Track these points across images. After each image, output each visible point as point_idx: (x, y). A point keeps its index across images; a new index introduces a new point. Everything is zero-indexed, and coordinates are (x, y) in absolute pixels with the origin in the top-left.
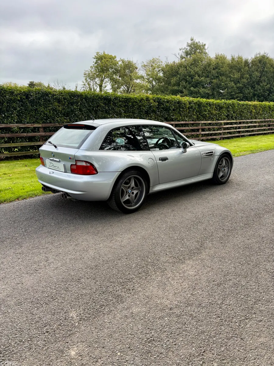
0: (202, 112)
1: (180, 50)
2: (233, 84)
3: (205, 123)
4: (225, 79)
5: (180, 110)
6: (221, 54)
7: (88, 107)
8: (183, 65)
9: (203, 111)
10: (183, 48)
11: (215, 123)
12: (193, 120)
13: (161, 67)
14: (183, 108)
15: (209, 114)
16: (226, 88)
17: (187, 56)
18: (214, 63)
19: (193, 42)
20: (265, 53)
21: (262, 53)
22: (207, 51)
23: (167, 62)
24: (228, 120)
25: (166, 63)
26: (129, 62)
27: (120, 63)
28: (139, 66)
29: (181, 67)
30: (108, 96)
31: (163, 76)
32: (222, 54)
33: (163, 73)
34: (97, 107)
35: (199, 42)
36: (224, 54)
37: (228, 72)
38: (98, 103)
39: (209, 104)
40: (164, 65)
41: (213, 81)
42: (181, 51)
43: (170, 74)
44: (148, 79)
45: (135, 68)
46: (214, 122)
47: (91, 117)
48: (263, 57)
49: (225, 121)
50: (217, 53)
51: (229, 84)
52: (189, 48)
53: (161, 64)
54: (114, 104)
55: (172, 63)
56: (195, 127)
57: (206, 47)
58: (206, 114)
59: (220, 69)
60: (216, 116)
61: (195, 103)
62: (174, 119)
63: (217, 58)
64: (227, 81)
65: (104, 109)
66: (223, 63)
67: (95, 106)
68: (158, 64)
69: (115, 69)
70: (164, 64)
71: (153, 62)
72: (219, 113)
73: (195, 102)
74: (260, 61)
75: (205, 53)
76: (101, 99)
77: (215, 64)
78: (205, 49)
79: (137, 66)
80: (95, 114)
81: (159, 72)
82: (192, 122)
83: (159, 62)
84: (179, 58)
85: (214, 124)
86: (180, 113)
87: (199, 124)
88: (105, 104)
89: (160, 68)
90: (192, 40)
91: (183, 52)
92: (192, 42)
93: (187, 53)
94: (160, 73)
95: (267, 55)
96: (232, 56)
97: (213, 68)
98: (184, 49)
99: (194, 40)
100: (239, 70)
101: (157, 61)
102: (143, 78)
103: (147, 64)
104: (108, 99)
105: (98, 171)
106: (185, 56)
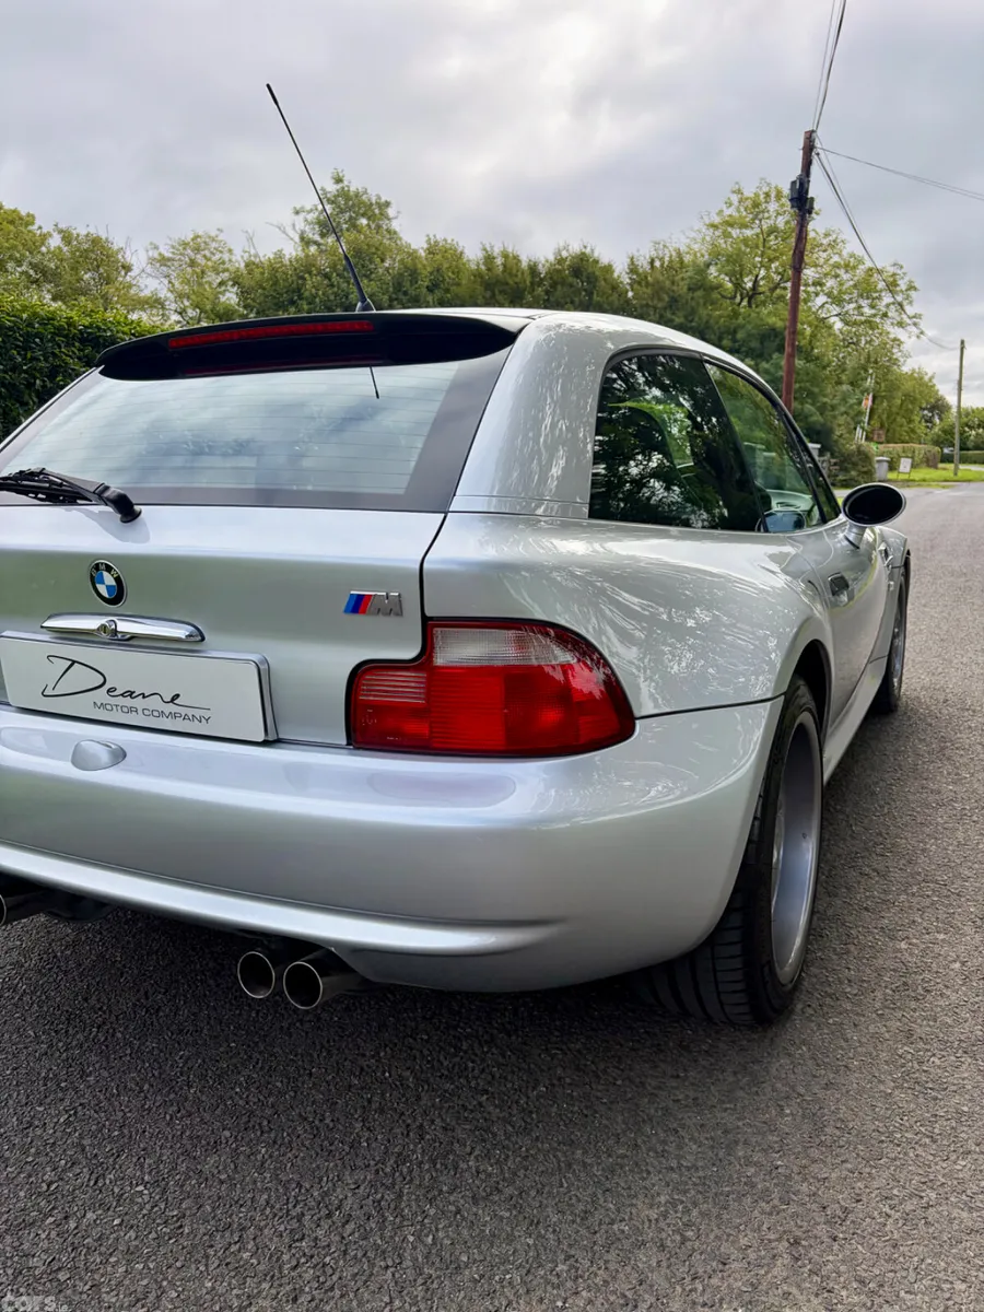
1: (297, 213)
6: (446, 240)
8: (314, 266)
10: (308, 207)
13: (227, 270)
17: (323, 235)
18: (429, 269)
19: (343, 188)
21: (575, 248)
22: (395, 225)
23: (253, 252)
25: (246, 256)
26: (96, 241)
27: (55, 242)
28: (137, 258)
29: (310, 273)
31: (238, 305)
32: (449, 241)
33: (237, 294)
35: (366, 192)
36: (455, 242)
40: (238, 261)
42: (302, 215)
43: (267, 297)
44: (180, 313)
45: (123, 267)
48: (583, 258)
50: (431, 236)
53: (226, 257)
55: (272, 256)
57: (391, 212)
59: (447, 291)
63: (431, 251)
66: (457, 272)
68: (214, 258)
69: (33, 266)
70: (238, 258)
71: (197, 250)
74: (576, 272)
75: (392, 233)
77: (431, 273)
78: (389, 219)
79: (130, 258)
81: (223, 288)
83: (221, 252)
84: (297, 239)
89: (227, 274)
90: (339, 180)
91: (306, 220)
92: (339, 186)
93: (326, 228)
94: (228, 294)
95: (592, 251)
96: (485, 250)
97: (427, 287)
98: (311, 210)
99: (346, 183)
101: (214, 245)
102: (163, 308)
103: (173, 253)
104: (101, 341)
105: (637, 713)
106: (317, 238)
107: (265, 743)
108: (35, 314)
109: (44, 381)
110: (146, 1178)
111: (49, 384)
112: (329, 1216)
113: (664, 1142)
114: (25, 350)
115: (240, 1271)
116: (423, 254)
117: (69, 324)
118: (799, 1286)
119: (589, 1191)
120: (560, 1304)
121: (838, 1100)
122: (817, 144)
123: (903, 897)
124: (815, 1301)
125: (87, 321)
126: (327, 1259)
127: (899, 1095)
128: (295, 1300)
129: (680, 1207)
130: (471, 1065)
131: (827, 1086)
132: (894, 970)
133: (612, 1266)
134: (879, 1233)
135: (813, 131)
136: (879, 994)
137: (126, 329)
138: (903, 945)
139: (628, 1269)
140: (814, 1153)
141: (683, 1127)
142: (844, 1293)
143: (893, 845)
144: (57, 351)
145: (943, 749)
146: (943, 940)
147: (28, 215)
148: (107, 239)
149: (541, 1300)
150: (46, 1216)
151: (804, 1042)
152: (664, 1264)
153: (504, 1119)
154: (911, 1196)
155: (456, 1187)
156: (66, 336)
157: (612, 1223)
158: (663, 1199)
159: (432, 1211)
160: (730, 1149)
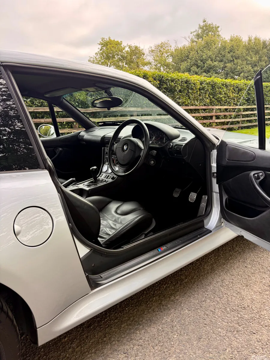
0: (217, 95)
1: (191, 33)
2: (250, 68)
3: (220, 109)
4: (241, 63)
5: (188, 92)
6: (237, 36)
8: (193, 48)
9: (218, 93)
11: (233, 109)
12: (205, 105)
13: (169, 52)
14: (192, 89)
15: (225, 97)
16: (242, 72)
17: (198, 39)
19: (206, 24)
22: (220, 33)
23: (177, 46)
24: (248, 105)
25: (175, 48)
26: (136, 48)
27: (127, 49)
28: (146, 52)
29: (192, 51)
31: (172, 62)
33: (172, 59)
35: (212, 24)
36: (240, 36)
37: (244, 55)
39: (226, 85)
40: (173, 49)
41: (228, 65)
43: (179, 59)
44: (156, 66)
45: (143, 54)
46: (231, 107)
49: (245, 107)
50: (232, 35)
51: (245, 68)
52: (200, 31)
53: (169, 48)
55: (181, 47)
56: (207, 114)
57: (219, 29)
58: (221, 98)
59: (234, 52)
60: (234, 100)
61: (208, 84)
62: (181, 103)
63: (231, 40)
64: (243, 65)
66: (239, 46)
68: (166, 49)
69: (121, 56)
71: (162, 47)
72: (237, 97)
73: (207, 82)
75: (219, 36)
77: (230, 47)
78: (218, 32)
79: (144, 51)
81: (168, 57)
82: (204, 107)
83: (168, 47)
84: (190, 41)
85: (231, 110)
86: (189, 96)
87: (213, 109)
89: (169, 53)
90: (204, 21)
91: (194, 35)
92: (204, 23)
93: (198, 36)
96: (249, 37)
97: (228, 52)
98: (195, 32)
99: (207, 22)
100: (257, 52)
101: (167, 45)
102: (151, 64)
103: (155, 49)
106: (196, 40)
116: (228, 41)
147: (121, 42)
148: (139, 47)
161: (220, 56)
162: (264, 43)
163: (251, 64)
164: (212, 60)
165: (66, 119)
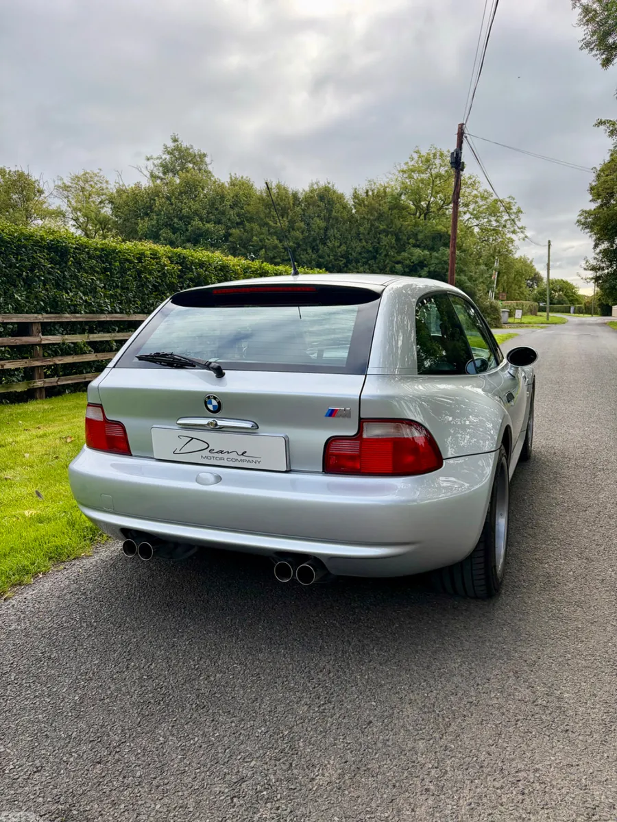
1: (148, 159)
2: (277, 242)
4: (259, 230)
6: (242, 178)
7: (5, 268)
8: (160, 192)
10: (155, 156)
13: (105, 194)
16: (262, 248)
17: (164, 173)
18: (232, 195)
19: (178, 145)
20: (329, 183)
21: (322, 183)
22: (210, 168)
23: (121, 183)
25: (117, 185)
26: (21, 175)
28: (48, 185)
29: (158, 196)
30: (58, 242)
31: (112, 215)
32: (244, 177)
33: (111, 208)
34: (32, 270)
35: (192, 148)
36: (248, 178)
37: (262, 216)
38: (33, 258)
40: (112, 188)
41: (233, 231)
42: (151, 161)
43: (130, 211)
44: (75, 220)
45: (38, 191)
47: (16, 296)
48: (327, 189)
50: (233, 175)
51: (266, 241)
52: (168, 157)
53: (104, 186)
54: (78, 263)
55: (133, 186)
57: (207, 160)
59: (242, 208)
63: (233, 184)
64: (262, 234)
65: (51, 277)
66: (248, 196)
67: (25, 267)
68: (97, 187)
70: (112, 186)
71: (86, 181)
74: (322, 198)
75: (208, 173)
76: (42, 248)
77: (233, 197)
78: (206, 164)
79: (42, 186)
80: (26, 290)
81: (102, 205)
83: (101, 183)
84: (148, 175)
88: (52, 261)
89: (104, 196)
90: (175, 140)
91: (154, 164)
92: (175, 144)
93: (166, 169)
94: (105, 209)
95: (333, 186)
96: (267, 184)
97: (230, 205)
98: (158, 158)
99: (180, 142)
100: (283, 213)
101: (96, 178)
102: (64, 216)
103: (72, 183)
104: (59, 249)
105: (444, 457)
106: (161, 175)
107: (286, 472)
108: (22, 233)
109: (27, 273)
110: (236, 662)
111: (30, 275)
112: (321, 671)
113: (454, 642)
114: (17, 254)
115: (291, 689)
116: (227, 186)
117: (41, 239)
118: (520, 686)
119: (428, 659)
120: (426, 695)
121: (525, 625)
122: (466, 132)
123: (544, 546)
124: (527, 691)
125: (51, 237)
126: (327, 685)
127: (551, 622)
128: (319, 698)
129: (467, 663)
130: (362, 618)
131: (520, 620)
132: (544, 576)
133: (444, 683)
134: (550, 668)
135: (463, 124)
136: (538, 586)
137: (73, 241)
138: (546, 566)
139: (450, 683)
140: (519, 643)
141: (461, 636)
142: (538, 688)
143: (537, 523)
144: (35, 255)
145: (556, 477)
146: (564, 563)
148: (28, 175)
149: (418, 694)
150: (200, 676)
151: (507, 604)
152: (464, 681)
153: (383, 637)
154: (561, 656)
155: (371, 660)
156: (40, 246)
157: (440, 669)
158: (459, 661)
159: (364, 668)
160: (483, 643)
161: (216, 212)
162: (295, 196)
163: (275, 233)
164: (201, 219)
165: (19, 340)
